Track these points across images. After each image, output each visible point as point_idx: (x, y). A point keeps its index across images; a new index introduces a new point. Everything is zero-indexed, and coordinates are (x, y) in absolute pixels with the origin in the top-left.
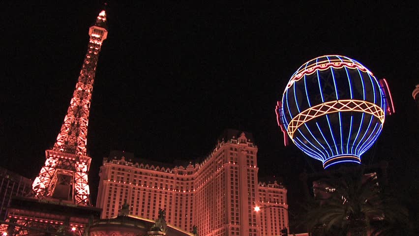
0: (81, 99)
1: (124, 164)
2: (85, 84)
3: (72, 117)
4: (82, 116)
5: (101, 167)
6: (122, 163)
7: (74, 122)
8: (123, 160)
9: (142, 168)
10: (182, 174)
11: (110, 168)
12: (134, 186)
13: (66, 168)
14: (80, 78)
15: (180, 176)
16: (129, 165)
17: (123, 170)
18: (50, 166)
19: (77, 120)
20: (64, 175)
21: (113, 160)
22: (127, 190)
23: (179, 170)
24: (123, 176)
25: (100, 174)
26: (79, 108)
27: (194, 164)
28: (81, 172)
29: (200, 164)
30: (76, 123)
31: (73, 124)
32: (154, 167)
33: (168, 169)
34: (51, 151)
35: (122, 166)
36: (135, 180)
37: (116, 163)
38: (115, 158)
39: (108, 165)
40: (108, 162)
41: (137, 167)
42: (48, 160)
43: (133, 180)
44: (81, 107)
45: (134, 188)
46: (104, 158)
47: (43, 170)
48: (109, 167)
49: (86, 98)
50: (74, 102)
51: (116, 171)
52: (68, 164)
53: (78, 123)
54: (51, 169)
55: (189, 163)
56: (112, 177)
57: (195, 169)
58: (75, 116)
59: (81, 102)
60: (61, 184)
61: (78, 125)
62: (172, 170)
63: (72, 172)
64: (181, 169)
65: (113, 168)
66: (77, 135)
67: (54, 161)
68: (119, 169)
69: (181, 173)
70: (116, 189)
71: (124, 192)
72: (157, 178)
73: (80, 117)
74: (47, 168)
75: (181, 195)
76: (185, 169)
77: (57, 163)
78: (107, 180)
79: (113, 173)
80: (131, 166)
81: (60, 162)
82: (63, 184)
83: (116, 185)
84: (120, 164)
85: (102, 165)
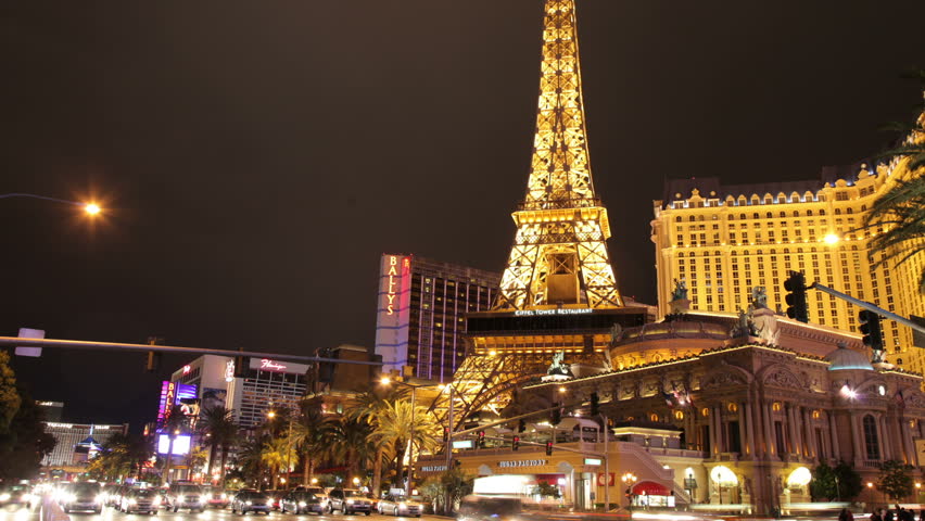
0: (559, 91)
1: (701, 205)
2: (558, 57)
3: (550, 135)
4: (569, 126)
5: (652, 223)
6: (696, 204)
7: (555, 143)
8: (696, 197)
9: (742, 204)
10: (847, 199)
11: (671, 221)
12: (734, 248)
13: (558, 239)
14: (545, 48)
15: (843, 205)
16: (711, 206)
17: (702, 218)
18: (526, 243)
19: (559, 137)
20: (561, 255)
21: (675, 202)
22: (718, 260)
23: (837, 189)
24: (702, 232)
25: (653, 238)
26: (559, 112)
27: (872, 166)
28: (590, 240)
29: (888, 164)
30: (559, 145)
31: (553, 149)
32: (771, 198)
33: (808, 194)
34: (520, 213)
35: (696, 211)
36: (732, 235)
37: (682, 207)
38: (678, 196)
39: (665, 216)
40: (664, 209)
41: (730, 204)
42: (519, 232)
43: (728, 236)
44: (562, 109)
45: (734, 253)
46: (656, 203)
47: (515, 254)
48: (668, 218)
49: (568, 87)
50: (546, 102)
51: (685, 225)
52: (561, 231)
53: (563, 142)
54: (529, 247)
55: (860, 169)
56: (680, 237)
57: (879, 179)
58: (554, 130)
59: (559, 98)
60: (558, 273)
61: (565, 148)
62: (819, 193)
63: (572, 244)
64: (842, 185)
65: (679, 219)
66: (567, 168)
67: (532, 230)
68: (692, 218)
69: (842, 196)
70: (693, 261)
71: (713, 264)
72: (783, 220)
73: (563, 129)
74: (521, 248)
75: (854, 248)
76: (854, 185)
77: (539, 233)
78: (669, 246)
79: (679, 229)
80: (717, 206)
81: (546, 231)
82: (561, 272)
83: (692, 254)
84: (692, 206)
85: (654, 218)
